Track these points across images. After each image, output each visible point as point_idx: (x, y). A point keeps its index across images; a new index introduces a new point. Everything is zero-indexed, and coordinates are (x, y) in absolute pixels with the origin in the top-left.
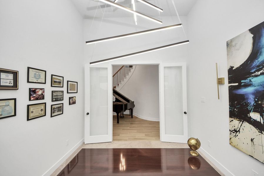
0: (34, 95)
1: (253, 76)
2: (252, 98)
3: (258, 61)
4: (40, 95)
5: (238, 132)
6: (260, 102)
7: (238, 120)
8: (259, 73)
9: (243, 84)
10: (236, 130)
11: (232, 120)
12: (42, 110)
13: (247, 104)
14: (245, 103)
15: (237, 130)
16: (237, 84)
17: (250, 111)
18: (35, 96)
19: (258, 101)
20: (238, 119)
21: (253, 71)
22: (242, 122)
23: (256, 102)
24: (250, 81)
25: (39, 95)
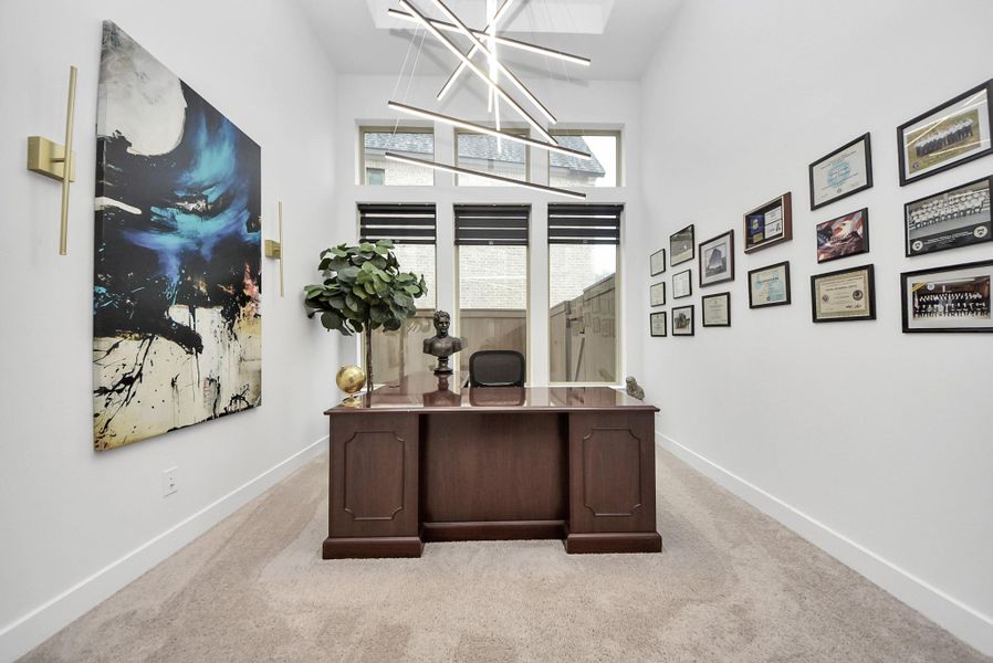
0: (828, 244)
1: (178, 207)
2: (175, 267)
3: (191, 178)
4: (846, 240)
5: (138, 380)
6: (189, 279)
7: (136, 339)
8: (192, 206)
9: (155, 218)
10: (131, 377)
11: (116, 346)
12: (857, 294)
13: (164, 283)
14: (159, 278)
15: (134, 375)
16: (137, 211)
17: (170, 303)
18: (828, 248)
19: (186, 275)
20: (137, 335)
21: (181, 194)
22: (148, 340)
23: (182, 277)
24: (173, 217)
25: (843, 241)
